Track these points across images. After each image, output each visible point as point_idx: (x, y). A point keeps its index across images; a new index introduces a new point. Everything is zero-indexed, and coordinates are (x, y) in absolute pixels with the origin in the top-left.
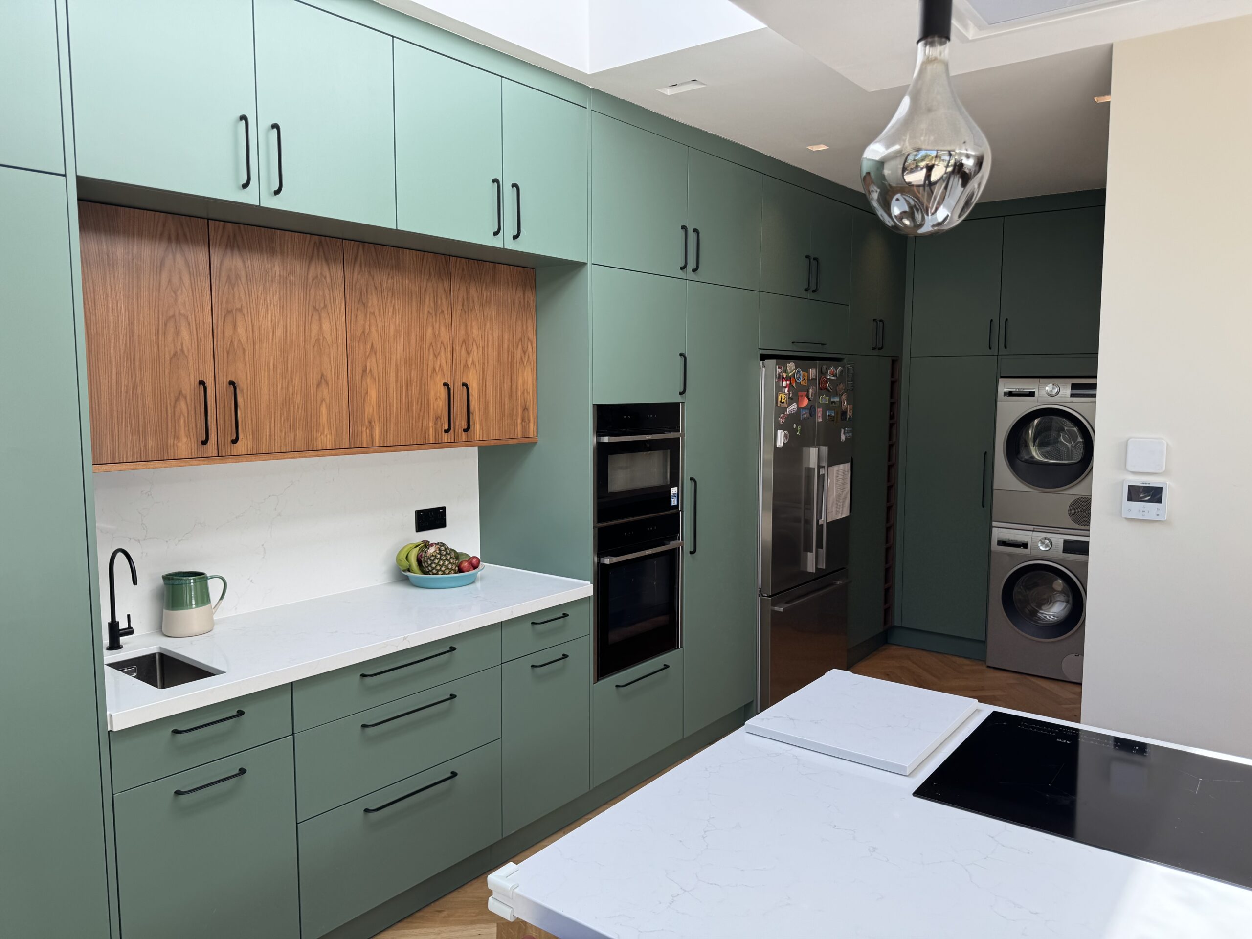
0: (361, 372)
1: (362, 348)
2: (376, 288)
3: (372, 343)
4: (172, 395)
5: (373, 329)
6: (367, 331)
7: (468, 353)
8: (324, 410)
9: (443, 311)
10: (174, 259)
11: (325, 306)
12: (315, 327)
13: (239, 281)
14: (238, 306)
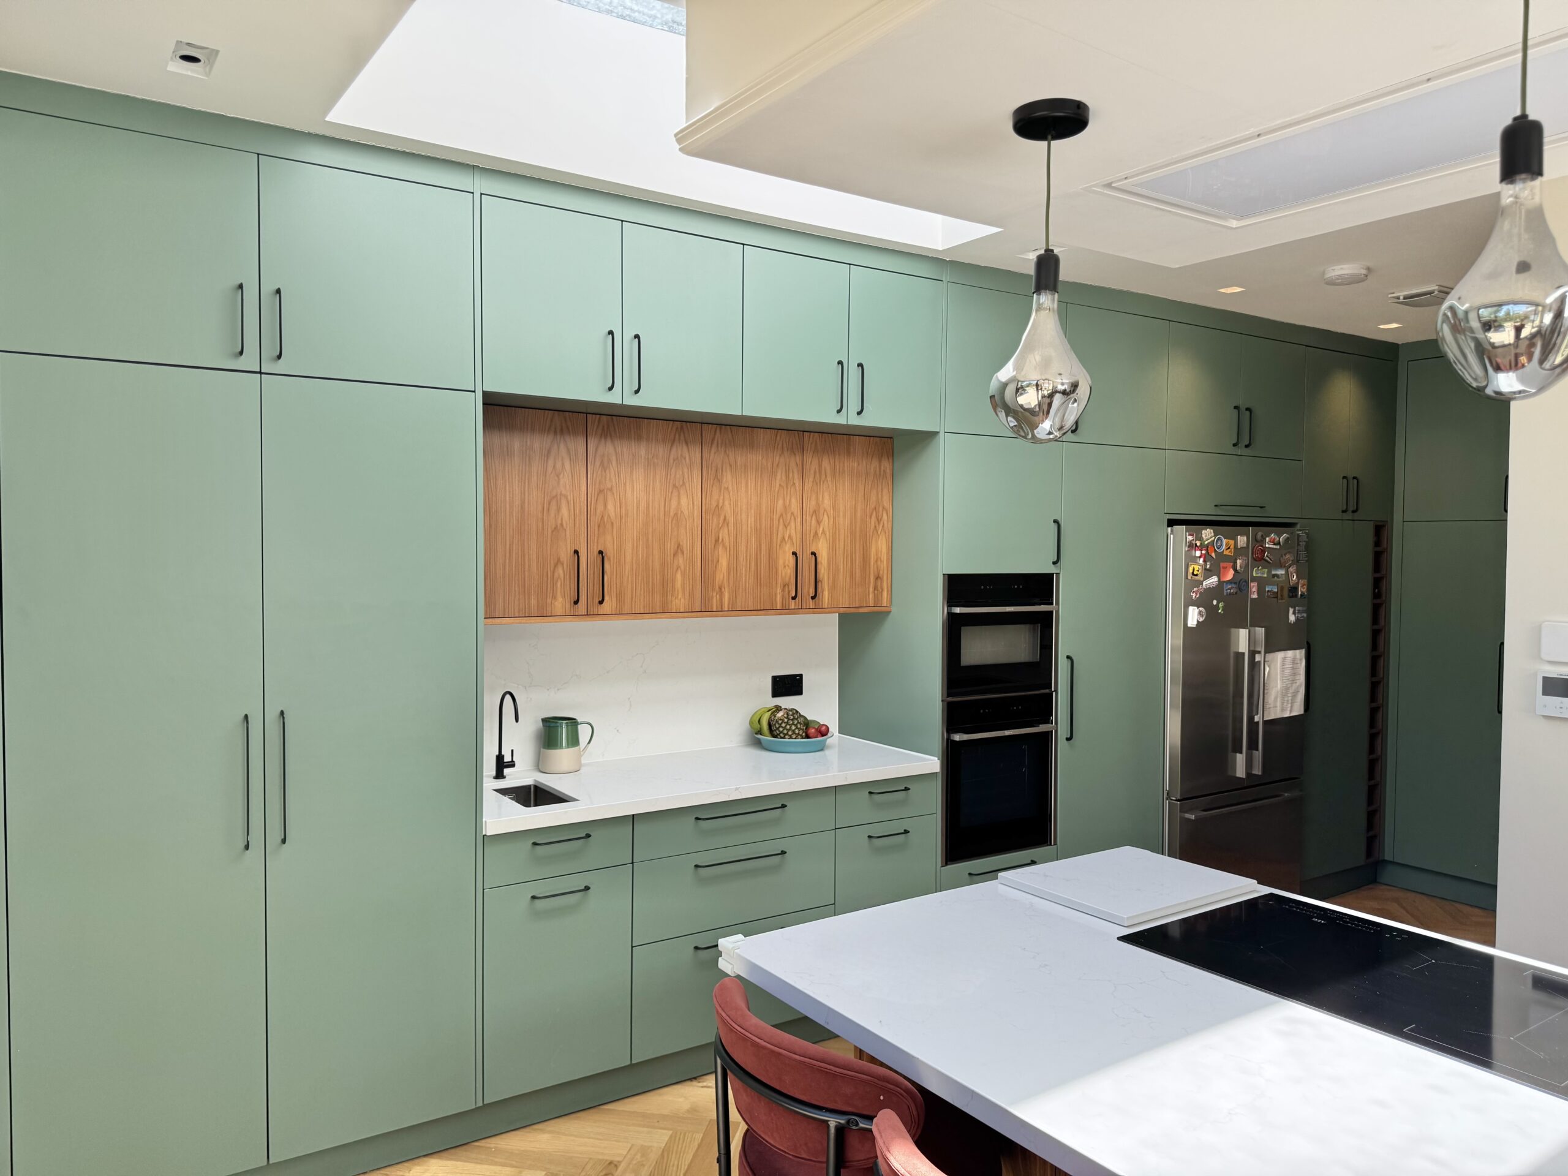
0: (713, 541)
1: (715, 520)
2: (731, 466)
3: (725, 516)
4: (552, 562)
5: (727, 503)
6: (720, 505)
7: (819, 522)
8: (679, 576)
9: (794, 484)
10: (558, 448)
11: (684, 483)
12: (674, 503)
13: (611, 466)
14: (609, 486)
